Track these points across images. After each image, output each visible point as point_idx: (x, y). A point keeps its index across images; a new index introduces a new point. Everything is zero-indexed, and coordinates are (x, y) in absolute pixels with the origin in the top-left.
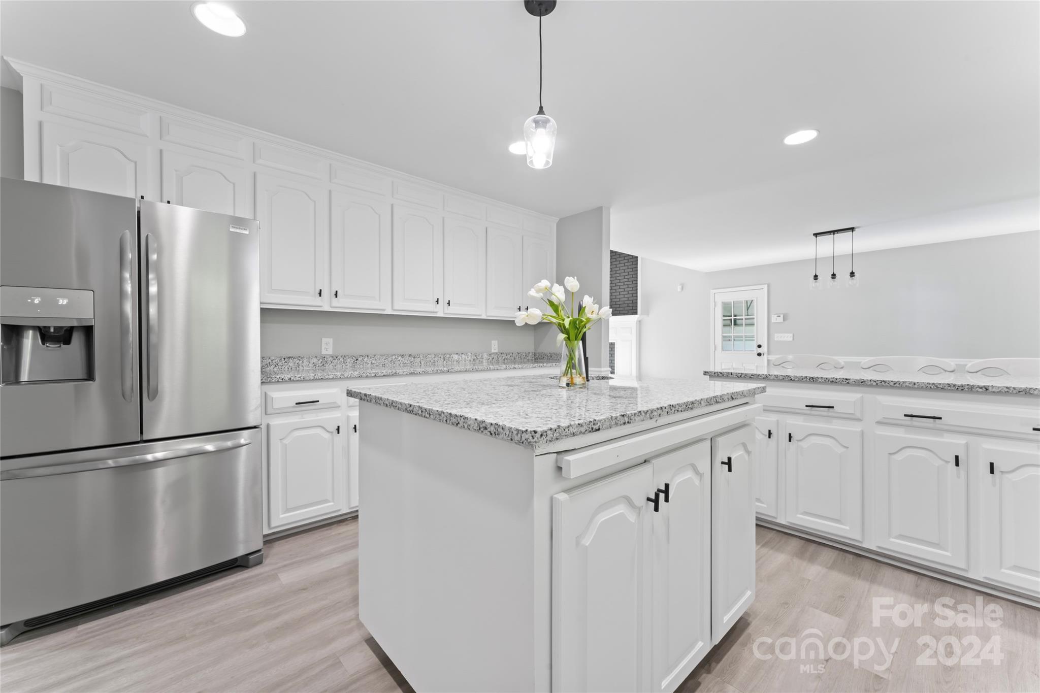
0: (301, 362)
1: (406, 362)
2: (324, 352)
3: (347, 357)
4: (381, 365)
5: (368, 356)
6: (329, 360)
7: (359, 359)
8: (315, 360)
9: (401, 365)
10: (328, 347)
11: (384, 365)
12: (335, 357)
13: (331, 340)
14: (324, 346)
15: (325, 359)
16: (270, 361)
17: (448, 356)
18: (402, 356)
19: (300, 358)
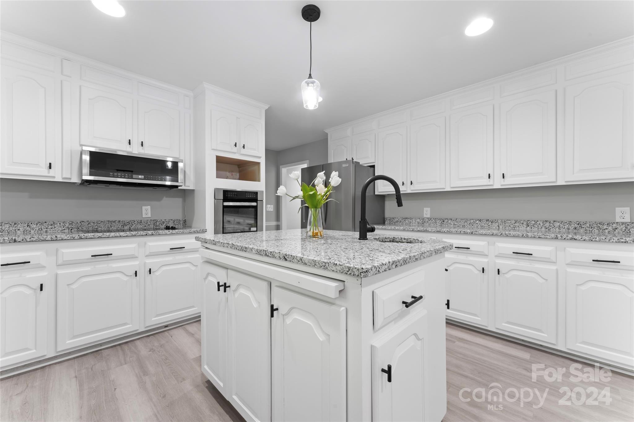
0: (412, 221)
1: (484, 225)
2: (425, 216)
3: (437, 219)
4: (462, 226)
5: (451, 219)
6: (426, 220)
7: (445, 221)
8: (418, 220)
9: (479, 227)
10: (427, 213)
11: (464, 226)
12: (429, 219)
13: (429, 209)
14: (425, 212)
15: (424, 220)
16: (398, 219)
17: (533, 222)
18: (480, 220)
19: (411, 218)
